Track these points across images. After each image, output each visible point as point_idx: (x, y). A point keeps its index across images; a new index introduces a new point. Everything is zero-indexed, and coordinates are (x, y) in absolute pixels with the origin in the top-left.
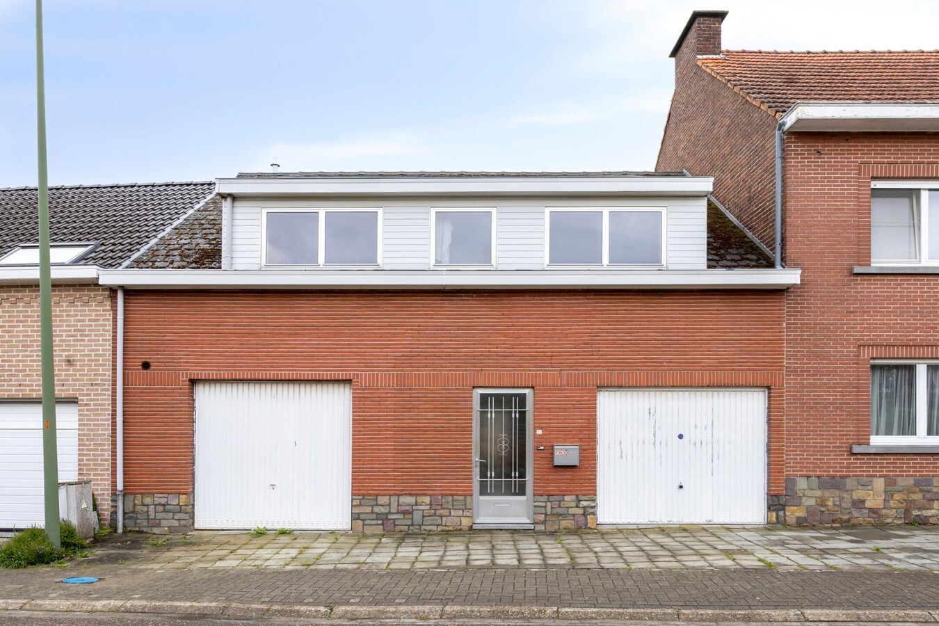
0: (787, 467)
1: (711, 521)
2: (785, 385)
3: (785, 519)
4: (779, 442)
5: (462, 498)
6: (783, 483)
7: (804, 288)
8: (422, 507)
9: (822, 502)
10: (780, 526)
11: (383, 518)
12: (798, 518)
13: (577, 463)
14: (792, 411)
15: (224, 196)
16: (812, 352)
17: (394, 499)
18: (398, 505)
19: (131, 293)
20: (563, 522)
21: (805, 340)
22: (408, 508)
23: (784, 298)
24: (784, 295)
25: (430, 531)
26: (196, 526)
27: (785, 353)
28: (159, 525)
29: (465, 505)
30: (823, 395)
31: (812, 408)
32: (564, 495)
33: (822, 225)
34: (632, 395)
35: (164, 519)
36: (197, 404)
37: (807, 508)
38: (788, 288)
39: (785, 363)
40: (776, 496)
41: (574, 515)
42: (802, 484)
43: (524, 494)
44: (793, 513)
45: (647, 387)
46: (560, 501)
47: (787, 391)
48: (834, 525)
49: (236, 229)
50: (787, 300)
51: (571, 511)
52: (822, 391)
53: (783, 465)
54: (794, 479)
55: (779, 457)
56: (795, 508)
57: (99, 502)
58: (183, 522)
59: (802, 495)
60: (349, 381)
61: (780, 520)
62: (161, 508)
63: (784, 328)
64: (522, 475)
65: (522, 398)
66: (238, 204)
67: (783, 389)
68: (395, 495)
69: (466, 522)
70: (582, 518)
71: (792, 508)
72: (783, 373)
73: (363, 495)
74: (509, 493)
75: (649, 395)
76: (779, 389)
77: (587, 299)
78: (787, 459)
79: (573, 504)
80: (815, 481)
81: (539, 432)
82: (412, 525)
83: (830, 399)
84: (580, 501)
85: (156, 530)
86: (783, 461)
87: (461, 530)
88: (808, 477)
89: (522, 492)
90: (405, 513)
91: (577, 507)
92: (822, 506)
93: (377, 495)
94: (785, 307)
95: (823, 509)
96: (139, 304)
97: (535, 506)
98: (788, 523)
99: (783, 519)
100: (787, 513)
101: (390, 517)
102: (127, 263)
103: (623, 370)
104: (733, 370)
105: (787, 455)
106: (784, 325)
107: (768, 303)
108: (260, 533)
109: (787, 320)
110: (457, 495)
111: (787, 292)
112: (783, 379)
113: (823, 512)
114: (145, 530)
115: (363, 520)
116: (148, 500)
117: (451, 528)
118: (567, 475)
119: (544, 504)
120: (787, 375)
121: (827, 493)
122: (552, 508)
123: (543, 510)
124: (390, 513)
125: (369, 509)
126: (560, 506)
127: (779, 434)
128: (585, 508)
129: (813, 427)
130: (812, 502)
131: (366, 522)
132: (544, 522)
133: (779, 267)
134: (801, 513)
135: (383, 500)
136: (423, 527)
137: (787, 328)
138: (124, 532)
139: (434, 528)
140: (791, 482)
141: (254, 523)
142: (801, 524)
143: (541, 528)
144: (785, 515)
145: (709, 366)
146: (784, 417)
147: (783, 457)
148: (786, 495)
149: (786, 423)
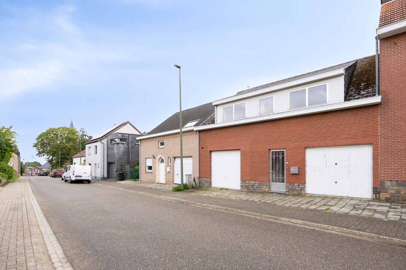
1: (348, 196)
2: (379, 143)
3: (380, 198)
4: (376, 166)
5: (266, 182)
6: (379, 183)
7: (388, 102)
8: (256, 185)
9: (398, 192)
10: (377, 200)
11: (247, 187)
12: (386, 198)
13: (298, 173)
14: (383, 153)
15: (215, 105)
16: (393, 128)
17: (250, 182)
18: (251, 184)
19: (200, 131)
20: (295, 192)
21: (389, 123)
22: (253, 185)
23: (378, 108)
24: (379, 106)
25: (258, 191)
26: (212, 186)
27: (379, 130)
28: (204, 185)
29: (267, 185)
30: (399, 146)
31: (393, 152)
32: (295, 183)
33: (397, 74)
34: (318, 150)
36: (212, 157)
37: (390, 194)
38: (380, 103)
39: (379, 134)
40: (375, 188)
41: (298, 190)
42: (388, 184)
43: (284, 182)
44: (383, 196)
45: (322, 147)
46: (293, 185)
47: (380, 145)
48: (404, 202)
49: (217, 113)
50: (380, 108)
51: (297, 188)
52: (398, 145)
53: (379, 175)
54: (384, 182)
56: (384, 193)
57: (195, 179)
58: (209, 185)
59: (388, 188)
60: (240, 149)
61: (377, 198)
62: (205, 181)
63: (379, 120)
64: (283, 176)
65: (283, 152)
66: (218, 107)
67: (379, 144)
68: (250, 181)
69: (267, 190)
70: (300, 191)
71: (383, 193)
72: (378, 138)
73: (243, 180)
74: (279, 182)
75: (322, 149)
76: (376, 145)
77: (302, 119)
79: (297, 186)
80: (394, 183)
81: (287, 163)
82: (254, 190)
83: (402, 148)
84: (299, 185)
85: (204, 187)
86: (379, 174)
87: (266, 192)
88: (391, 181)
89: (283, 181)
90: (252, 186)
91: (299, 187)
92: (398, 193)
93: (246, 181)
94: (379, 111)
95: (399, 195)
96: (202, 134)
97: (286, 186)
98: (381, 199)
99: (379, 197)
100: (381, 195)
101: (249, 187)
102: (201, 124)
103: (313, 141)
104: (355, 138)
106: (379, 118)
107: (371, 110)
108: (222, 189)
109: (380, 116)
110: (265, 181)
111: (380, 105)
112: (378, 141)
113: (399, 196)
114: (202, 186)
115: (243, 187)
116: (203, 179)
117: (263, 191)
118: (295, 177)
119: (288, 186)
120: (380, 139)
121: (401, 188)
122: (291, 187)
123: (288, 188)
124: (249, 186)
125: (244, 184)
126: (293, 187)
127: (376, 163)
128: (301, 188)
129: (394, 160)
130: (393, 192)
131: (244, 188)
132: (288, 192)
133: (377, 95)
134: (388, 196)
135: (247, 182)
136: (257, 190)
137: (380, 119)
138: (199, 186)
139: (259, 191)
140: (382, 183)
141: (221, 187)
142: (387, 200)
143: (287, 193)
144: (380, 196)
145: (345, 138)
146: (379, 156)
147: (379, 172)
148: (380, 188)
149: (380, 158)
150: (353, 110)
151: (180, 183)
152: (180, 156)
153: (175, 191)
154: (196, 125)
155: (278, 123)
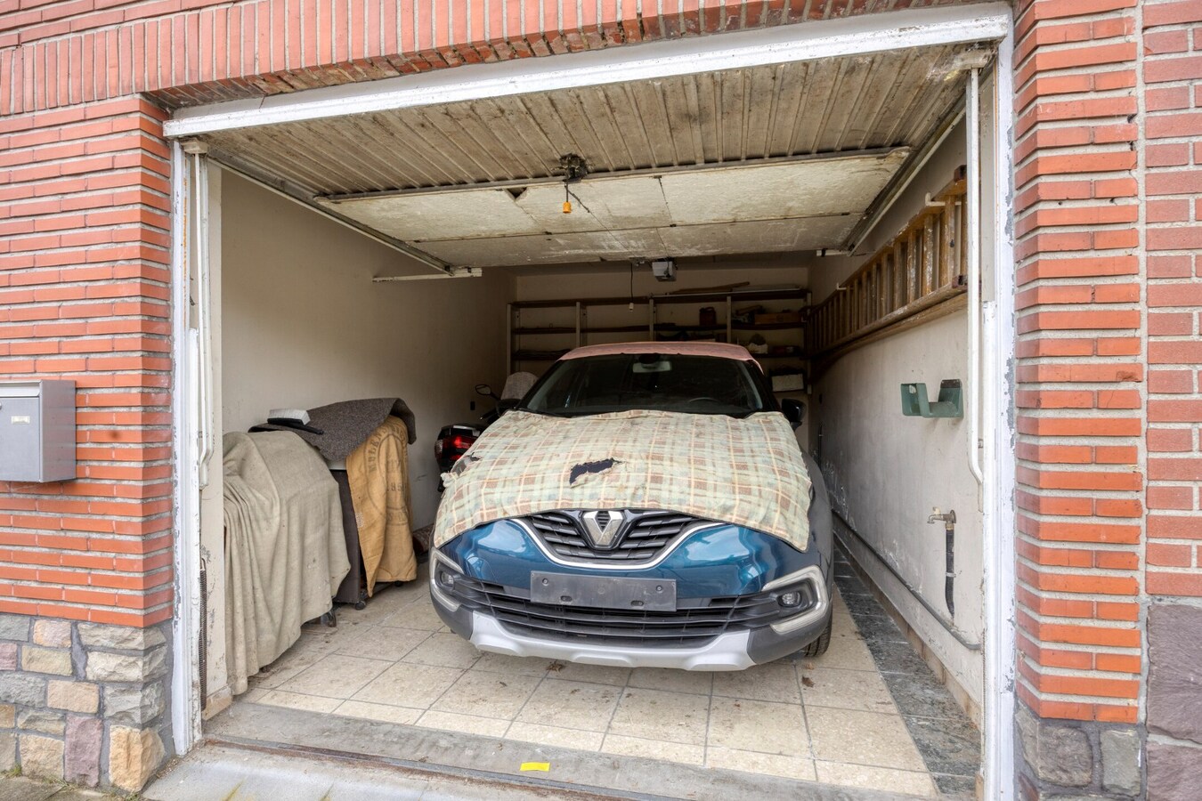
0: (1155, 527)
4: (1095, 349)
6: (1130, 639)
14: (1196, 127)
20: (31, 741)
32: (34, 617)
40: (1073, 724)
41: (64, 714)
46: (19, 643)
51: (59, 694)
53: (1133, 510)
55: (1098, 456)
70: (92, 730)
78: (1157, 469)
79: (60, 663)
84: (86, 649)
86: (1132, 483)
91: (76, 675)
105: (1156, 440)
126: (18, 668)
127: (1094, 297)
128: (101, 684)
146: (1139, 174)
147: (1129, 455)
148: (1146, 729)
149: (1155, 213)
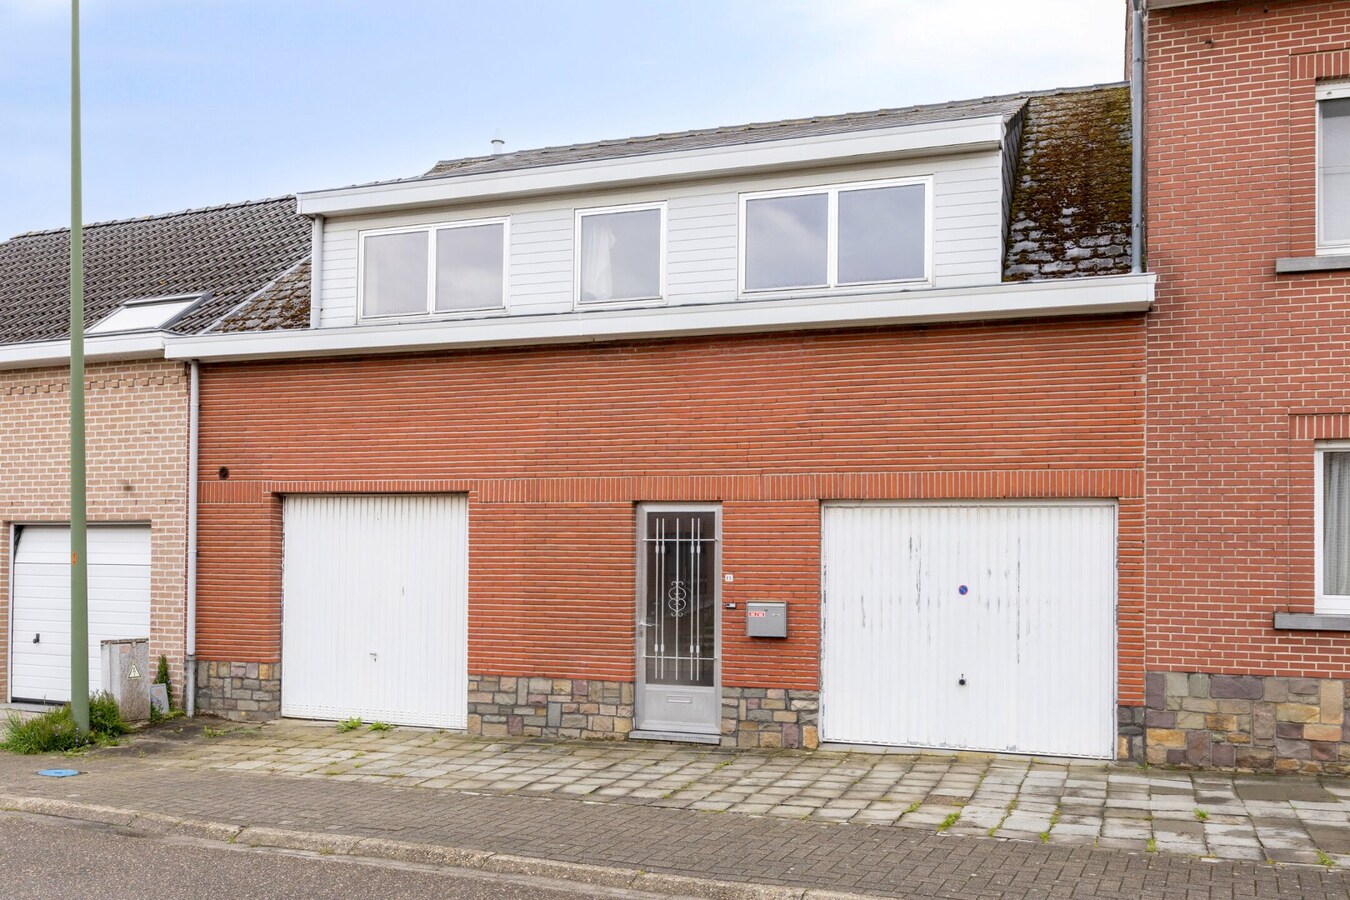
0: (1148, 652)
1: (1014, 748)
2: (1145, 495)
3: (1145, 753)
4: (1133, 603)
5: (615, 685)
6: (1141, 683)
7: (1181, 307)
8: (560, 699)
9: (1217, 724)
10: (1135, 765)
11: (508, 713)
12: (1170, 752)
13: (783, 634)
14: (1159, 545)
16: (1198, 430)
17: (523, 682)
18: (529, 693)
19: (208, 368)
20: (766, 735)
21: (1185, 406)
22: (540, 698)
23: (1141, 329)
24: (1142, 322)
25: (570, 737)
26: (284, 712)
27: (1145, 433)
28: (234, 708)
29: (620, 697)
30: (1219, 514)
31: (1196, 539)
32: (767, 689)
33: (1215, 183)
34: (881, 513)
35: (241, 699)
36: (287, 530)
37: (1187, 733)
38: (1150, 310)
39: (1145, 454)
41: (781, 724)
42: (1177, 685)
43: (712, 685)
44: (1161, 742)
45: (902, 499)
46: (760, 699)
47: (1149, 507)
48: (1239, 770)
50: (1150, 331)
51: (779, 716)
52: (1217, 507)
53: (1142, 648)
54: (1162, 676)
55: (1133, 633)
56: (1164, 732)
57: (171, 671)
58: (263, 705)
59: (1176, 707)
60: (463, 494)
61: (1135, 753)
62: (238, 683)
63: (1143, 386)
64: (707, 649)
65: (707, 521)
66: (331, 228)
67: (1142, 502)
68: (524, 676)
69: (621, 726)
70: (795, 729)
71: (1158, 731)
72: (1141, 473)
73: (482, 674)
74: (685, 680)
75: (910, 514)
76: (1134, 502)
77: (804, 347)
78: (1148, 637)
79: (781, 705)
80: (1202, 681)
81: (729, 578)
82: (546, 726)
83: (1231, 522)
84: (792, 699)
85: (232, 715)
86: (1142, 640)
87: (613, 738)
88: (1190, 673)
89: (706, 679)
90: (537, 705)
91: (787, 709)
92: (1218, 731)
93: (500, 676)
94: (1145, 343)
95: (1219, 737)
96: (219, 384)
97: (723, 705)
98: (1150, 761)
99: (1141, 752)
100: (1149, 741)
101: (517, 711)
103: (861, 470)
104: (1049, 467)
105: (1148, 629)
106: (1144, 380)
107: (1112, 335)
108: (352, 727)
109: (1150, 369)
110: (609, 680)
111: (1150, 317)
112: (1141, 483)
113: (1218, 742)
114: (220, 713)
115: (482, 715)
116: (224, 671)
117: (600, 735)
118: (772, 653)
119: (734, 702)
120: (1149, 476)
121: (1226, 707)
122: (748, 710)
123: (733, 713)
124: (516, 705)
125: (488, 698)
126: (760, 708)
127: (1133, 589)
128: (798, 711)
129: (1200, 576)
130: (1197, 722)
131: (486, 718)
132: (735, 734)
133: (1136, 270)
134: (1177, 743)
135: (508, 683)
136: (561, 731)
137: (1150, 385)
138: (196, 715)
139: (576, 733)
140: (1156, 680)
141: (344, 713)
142: (1175, 764)
143: (730, 742)
144: (1145, 746)
145: (1005, 461)
146: (1144, 557)
147: (1141, 633)
148: (1147, 707)
149: (1148, 568)
150: (1038, 328)
151: (66, 696)
152: (65, 514)
153: (28, 753)
154: (180, 327)
155: (683, 358)
